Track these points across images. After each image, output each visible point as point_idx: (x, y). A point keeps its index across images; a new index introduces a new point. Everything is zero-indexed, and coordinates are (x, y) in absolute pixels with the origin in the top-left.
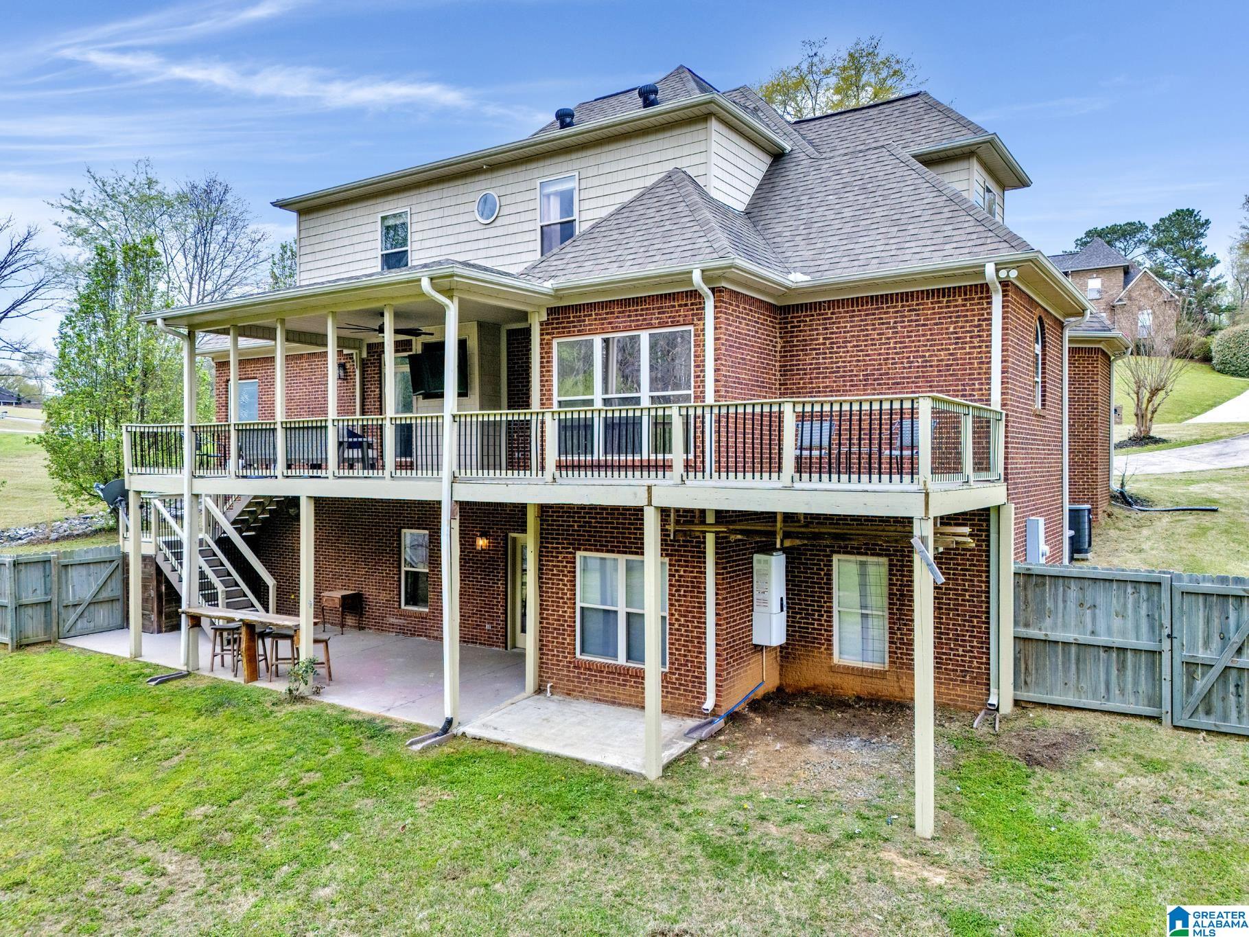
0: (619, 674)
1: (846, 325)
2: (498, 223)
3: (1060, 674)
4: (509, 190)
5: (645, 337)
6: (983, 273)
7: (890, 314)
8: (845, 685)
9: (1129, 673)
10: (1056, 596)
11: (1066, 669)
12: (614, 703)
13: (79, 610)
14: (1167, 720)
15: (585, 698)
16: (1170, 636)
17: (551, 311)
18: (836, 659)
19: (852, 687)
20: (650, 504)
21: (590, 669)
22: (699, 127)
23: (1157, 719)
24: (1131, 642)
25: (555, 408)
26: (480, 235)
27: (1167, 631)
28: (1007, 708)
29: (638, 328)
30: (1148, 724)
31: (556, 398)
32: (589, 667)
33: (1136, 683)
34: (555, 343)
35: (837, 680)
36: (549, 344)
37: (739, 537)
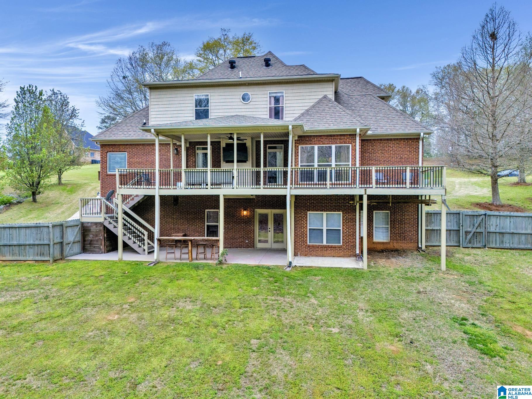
0: (325, 247)
1: (378, 146)
2: (251, 103)
3: (436, 237)
4: (255, 93)
5: (333, 146)
6: (420, 135)
7: (391, 144)
8: (377, 247)
9: (452, 236)
10: (435, 218)
11: (437, 236)
12: (323, 256)
13: (70, 245)
14: (461, 246)
15: (312, 256)
16: (462, 226)
17: (299, 137)
18: (374, 241)
19: (381, 247)
20: (366, 194)
21: (314, 247)
22: (330, 83)
23: (459, 246)
24: (453, 228)
25: (299, 167)
26: (243, 107)
27: (461, 225)
28: (424, 248)
29: (332, 144)
30: (457, 247)
31: (300, 164)
32: (313, 246)
33: (453, 238)
34: (300, 147)
35: (375, 246)
36: (298, 147)
37: (375, 204)
